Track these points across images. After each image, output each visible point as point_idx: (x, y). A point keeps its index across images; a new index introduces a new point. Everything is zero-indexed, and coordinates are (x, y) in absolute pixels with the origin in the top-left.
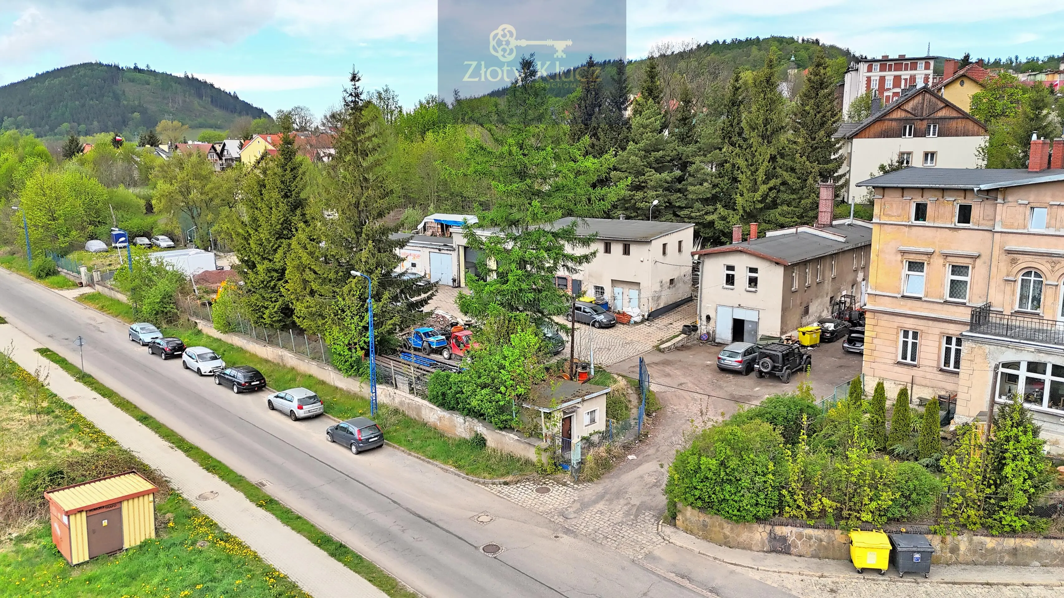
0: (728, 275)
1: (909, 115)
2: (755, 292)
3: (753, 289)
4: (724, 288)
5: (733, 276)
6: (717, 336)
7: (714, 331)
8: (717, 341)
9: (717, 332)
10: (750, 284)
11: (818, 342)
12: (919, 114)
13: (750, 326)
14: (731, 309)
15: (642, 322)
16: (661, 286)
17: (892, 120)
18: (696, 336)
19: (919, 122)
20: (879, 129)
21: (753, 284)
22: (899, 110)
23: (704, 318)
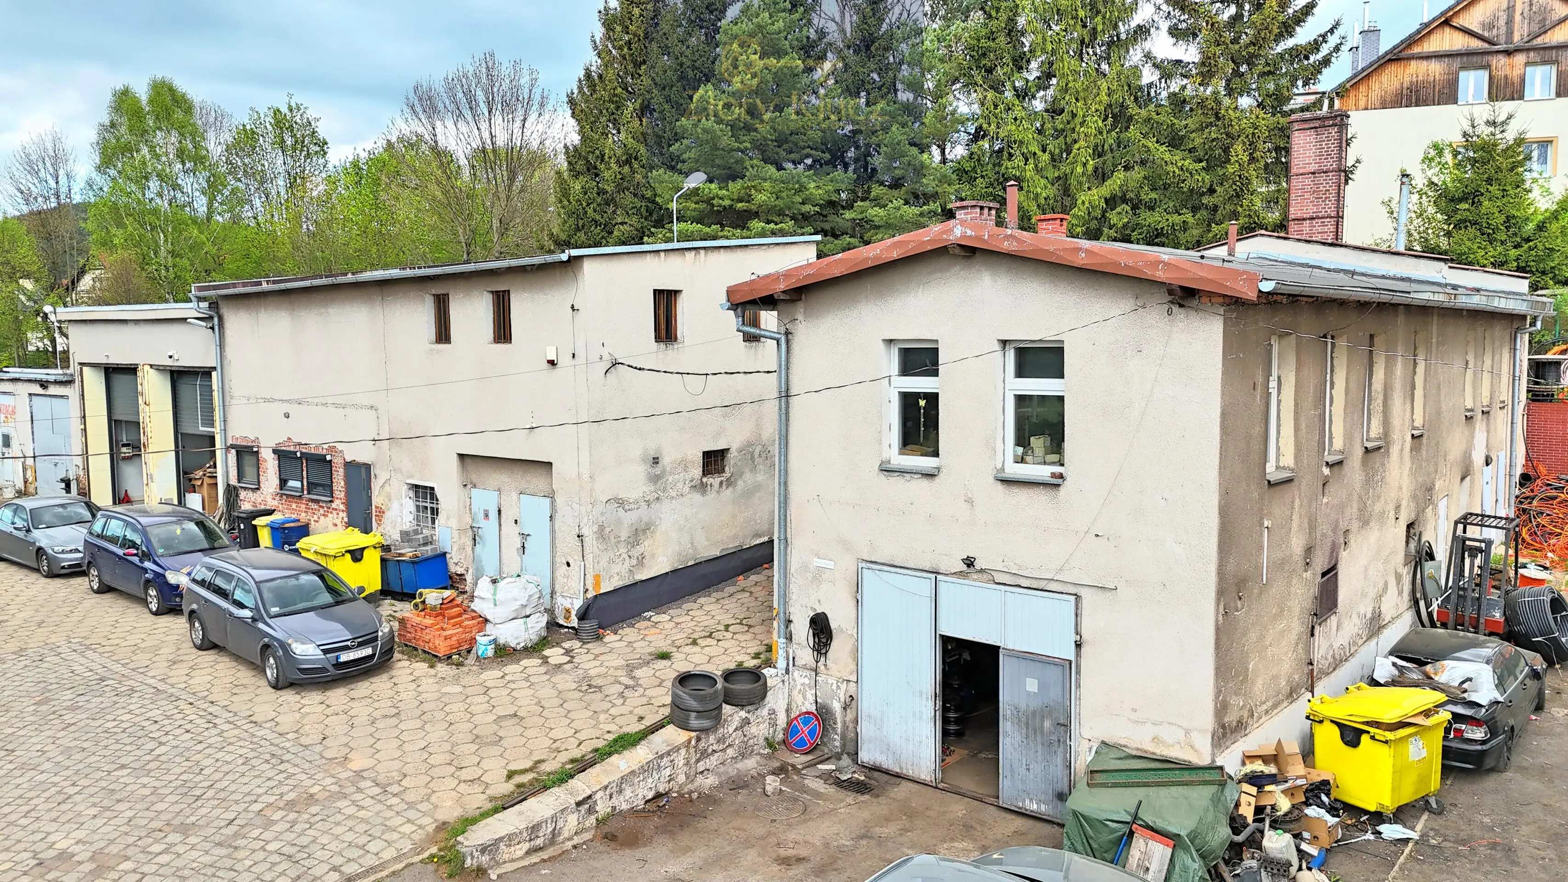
0: (908, 400)
1: (1475, 44)
2: (1054, 484)
3: (1043, 472)
4: (887, 470)
5: (933, 399)
6: (866, 730)
7: (850, 702)
8: (865, 756)
9: (867, 705)
10: (1022, 440)
11: (1435, 782)
12: (1502, 39)
13: (1032, 685)
14: (925, 585)
15: (534, 649)
16: (655, 479)
17: (1428, 57)
18: (759, 730)
19: (1502, 60)
20: (1396, 84)
21: (1038, 443)
22: (1447, 30)
23: (802, 630)
